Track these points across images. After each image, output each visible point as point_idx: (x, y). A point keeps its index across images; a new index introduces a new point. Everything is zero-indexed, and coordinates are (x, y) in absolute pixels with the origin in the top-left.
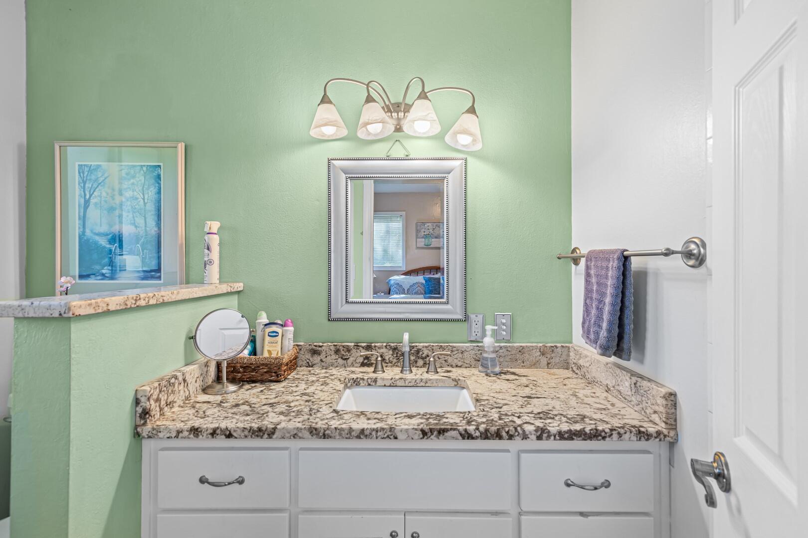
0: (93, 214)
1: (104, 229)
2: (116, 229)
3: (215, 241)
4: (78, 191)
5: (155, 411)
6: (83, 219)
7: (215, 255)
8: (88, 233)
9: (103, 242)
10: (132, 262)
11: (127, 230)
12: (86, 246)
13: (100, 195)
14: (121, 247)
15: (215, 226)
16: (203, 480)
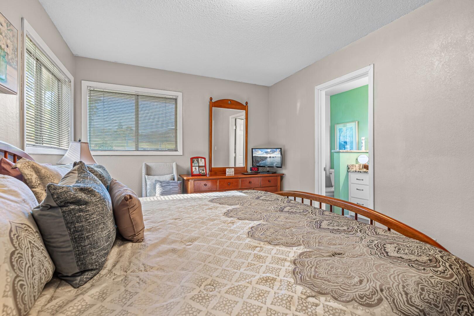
0: (341, 137)
1: (343, 140)
2: (345, 140)
3: (363, 142)
4: (339, 133)
5: (350, 168)
6: (340, 139)
7: (364, 144)
8: (340, 141)
9: (343, 143)
10: (348, 146)
11: (347, 140)
12: (340, 144)
13: (342, 134)
14: (346, 144)
15: (363, 138)
16: (357, 179)
